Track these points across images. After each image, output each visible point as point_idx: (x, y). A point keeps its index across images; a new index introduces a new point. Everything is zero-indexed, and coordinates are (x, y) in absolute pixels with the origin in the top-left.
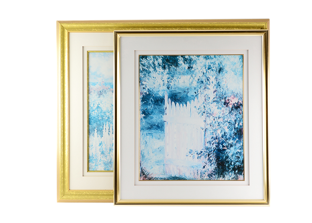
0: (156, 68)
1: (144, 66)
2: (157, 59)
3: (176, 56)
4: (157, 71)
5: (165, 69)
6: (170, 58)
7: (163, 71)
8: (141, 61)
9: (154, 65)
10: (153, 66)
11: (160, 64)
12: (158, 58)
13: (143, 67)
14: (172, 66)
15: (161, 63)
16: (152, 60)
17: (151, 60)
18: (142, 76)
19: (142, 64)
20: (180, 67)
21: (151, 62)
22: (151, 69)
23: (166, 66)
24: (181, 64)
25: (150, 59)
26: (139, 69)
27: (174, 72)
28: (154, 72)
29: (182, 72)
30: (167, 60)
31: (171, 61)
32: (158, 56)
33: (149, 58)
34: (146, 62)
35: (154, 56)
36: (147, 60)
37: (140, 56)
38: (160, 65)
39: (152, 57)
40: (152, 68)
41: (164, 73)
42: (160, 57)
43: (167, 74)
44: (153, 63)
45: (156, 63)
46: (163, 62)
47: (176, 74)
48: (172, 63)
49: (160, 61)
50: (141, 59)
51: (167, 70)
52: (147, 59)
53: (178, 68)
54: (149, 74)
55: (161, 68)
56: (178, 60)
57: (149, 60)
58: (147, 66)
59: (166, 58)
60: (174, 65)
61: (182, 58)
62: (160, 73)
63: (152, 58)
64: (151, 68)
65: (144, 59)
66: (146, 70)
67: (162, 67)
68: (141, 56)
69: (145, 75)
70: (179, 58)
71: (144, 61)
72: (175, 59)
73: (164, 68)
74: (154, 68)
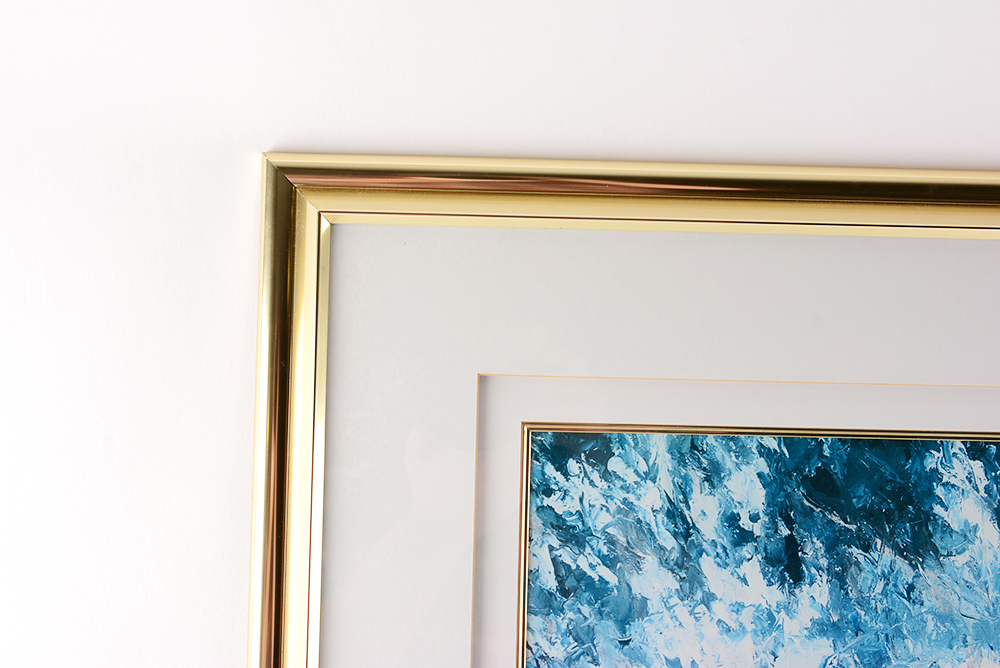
0: (707, 564)
1: (573, 535)
2: (713, 475)
3: (907, 447)
4: (709, 599)
5: (798, 578)
6: (850, 464)
7: (775, 595)
8: (548, 492)
9: (685, 531)
10: (669, 542)
11: (745, 523)
12: (728, 461)
13: (566, 555)
14: (866, 548)
15: (754, 518)
16: (666, 482)
17: (651, 476)
18: (557, 652)
19: (559, 524)
20: (960, 560)
21: (650, 500)
22: (652, 581)
23: (813, 549)
24: (969, 534)
25: (643, 467)
26: (531, 576)
27: (888, 612)
28: (682, 610)
29: (972, 609)
30: (824, 488)
31: (862, 496)
32: (732, 436)
33: (635, 456)
34: (594, 496)
35: (689, 445)
36: (606, 475)
37: (533, 431)
38: (744, 537)
39: (659, 445)
40: (664, 562)
41: (781, 617)
42: (742, 453)
43: (823, 628)
44: (674, 514)
45: (705, 511)
46: (780, 509)
47: (917, 634)
48: (872, 516)
49: (747, 488)
50: (550, 469)
51: (817, 593)
52: (614, 464)
53: (929, 575)
54: (634, 630)
55: (753, 569)
56: (939, 491)
57: (631, 478)
58: (611, 542)
59: (808, 457)
60: (889, 540)
61: (978, 467)
62: (747, 616)
63: (664, 461)
64: (650, 561)
65: (572, 465)
66: (598, 591)
67: (770, 560)
68: (547, 440)
69: (583, 637)
70: (947, 461)
71: (576, 486)
72: (905, 475)
73: (787, 565)
74: (685, 566)
